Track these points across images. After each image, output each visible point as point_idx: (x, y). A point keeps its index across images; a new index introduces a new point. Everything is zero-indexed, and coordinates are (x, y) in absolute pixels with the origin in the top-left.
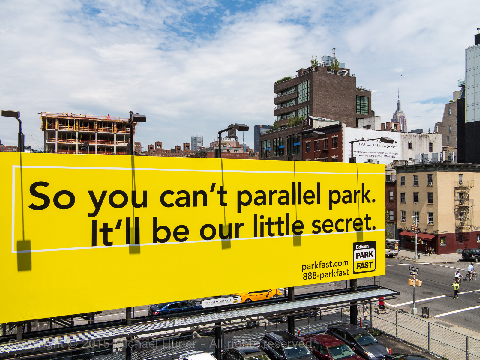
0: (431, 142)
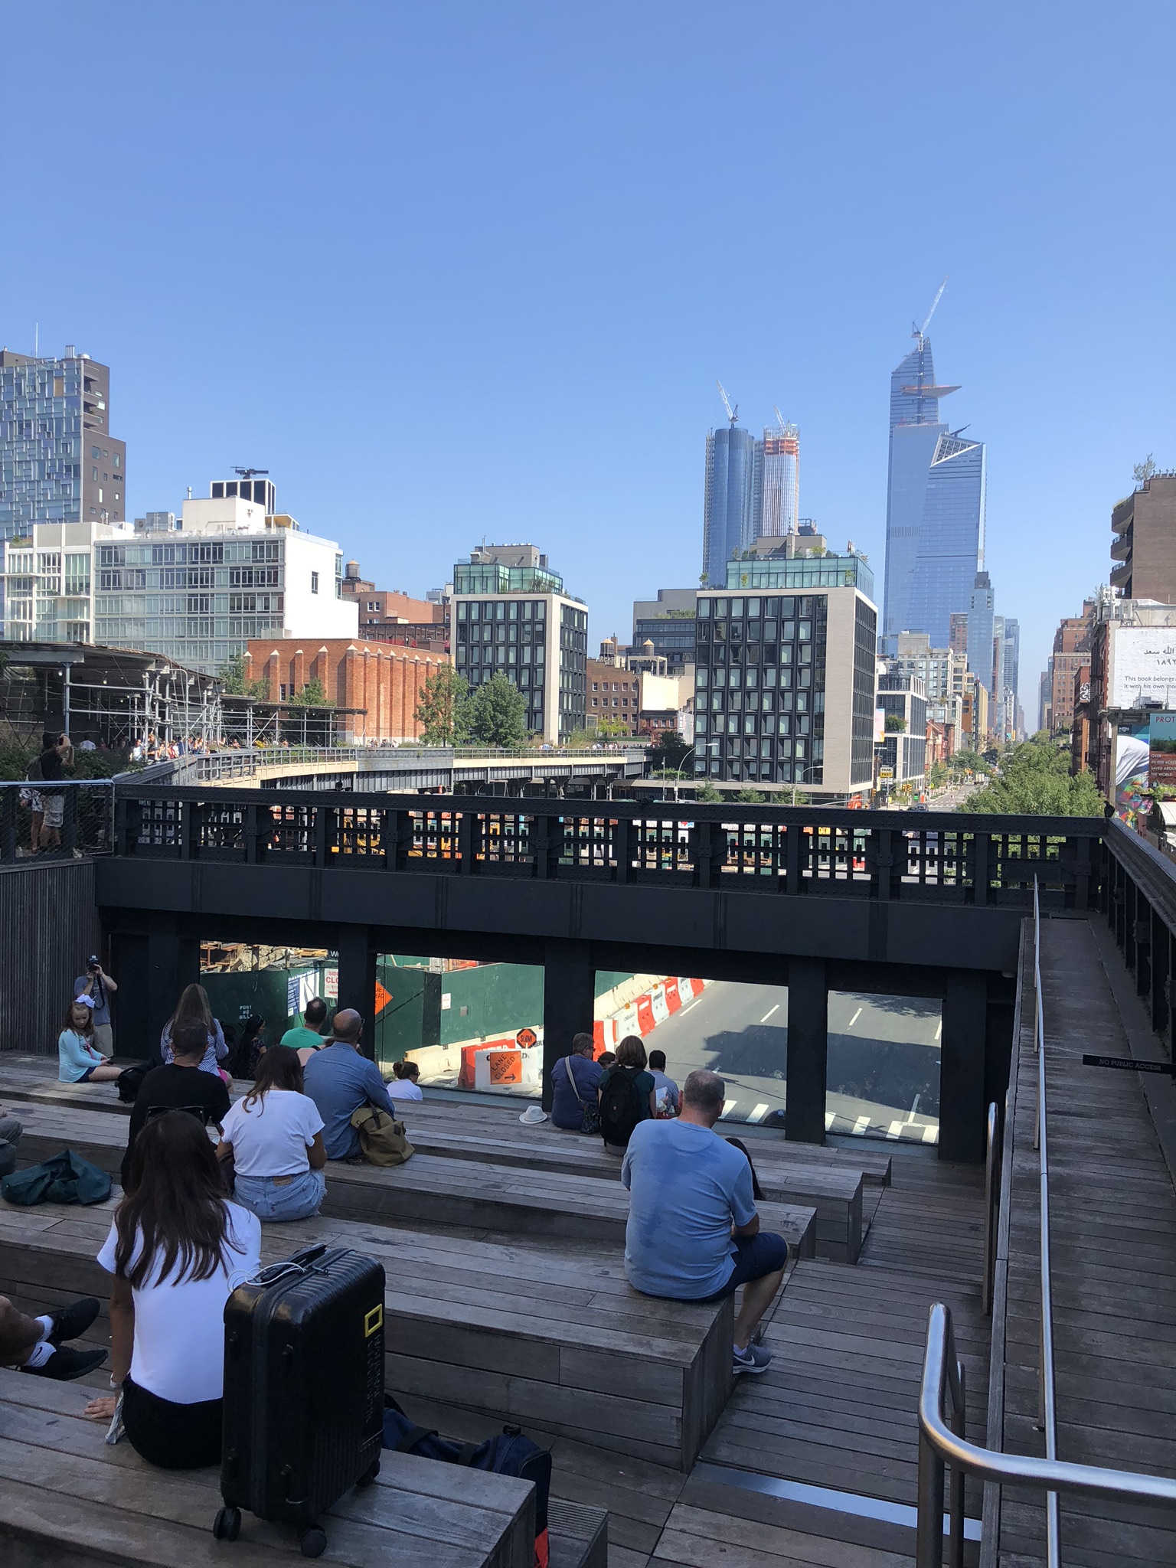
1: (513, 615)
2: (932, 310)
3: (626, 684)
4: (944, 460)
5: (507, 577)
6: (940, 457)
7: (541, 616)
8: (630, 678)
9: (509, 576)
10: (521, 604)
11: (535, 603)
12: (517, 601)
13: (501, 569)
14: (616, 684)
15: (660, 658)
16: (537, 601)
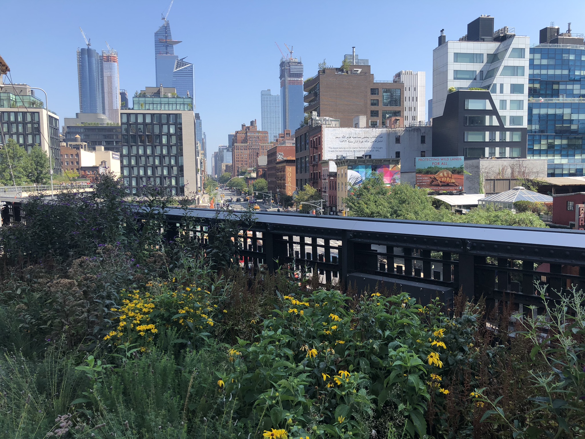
0: (424, 135)
1: (20, 119)
2: (169, 10)
3: (72, 155)
4: (178, 69)
5: (14, 100)
6: (177, 68)
7: (36, 119)
8: (74, 152)
9: (15, 99)
10: (24, 114)
11: (33, 113)
12: (22, 112)
13: (11, 95)
14: (67, 155)
15: (84, 143)
16: (34, 113)
